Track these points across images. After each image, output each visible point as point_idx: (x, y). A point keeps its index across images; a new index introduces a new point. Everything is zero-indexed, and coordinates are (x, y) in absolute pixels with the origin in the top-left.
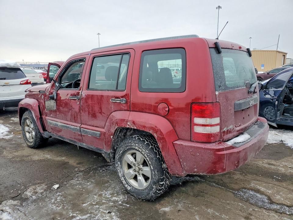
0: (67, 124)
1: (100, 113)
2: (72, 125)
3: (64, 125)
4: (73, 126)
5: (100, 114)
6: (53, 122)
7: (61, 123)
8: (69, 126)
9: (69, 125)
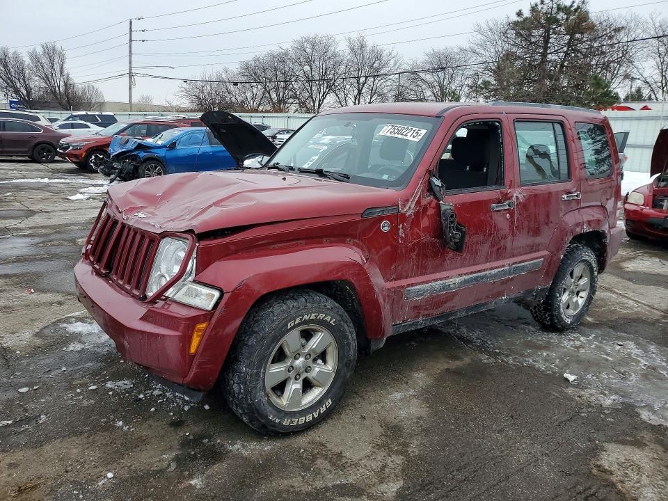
0: (479, 271)
1: (547, 224)
2: (492, 269)
3: (471, 276)
4: (496, 268)
5: (545, 226)
6: (433, 284)
7: (460, 275)
8: (484, 273)
9: (484, 270)
